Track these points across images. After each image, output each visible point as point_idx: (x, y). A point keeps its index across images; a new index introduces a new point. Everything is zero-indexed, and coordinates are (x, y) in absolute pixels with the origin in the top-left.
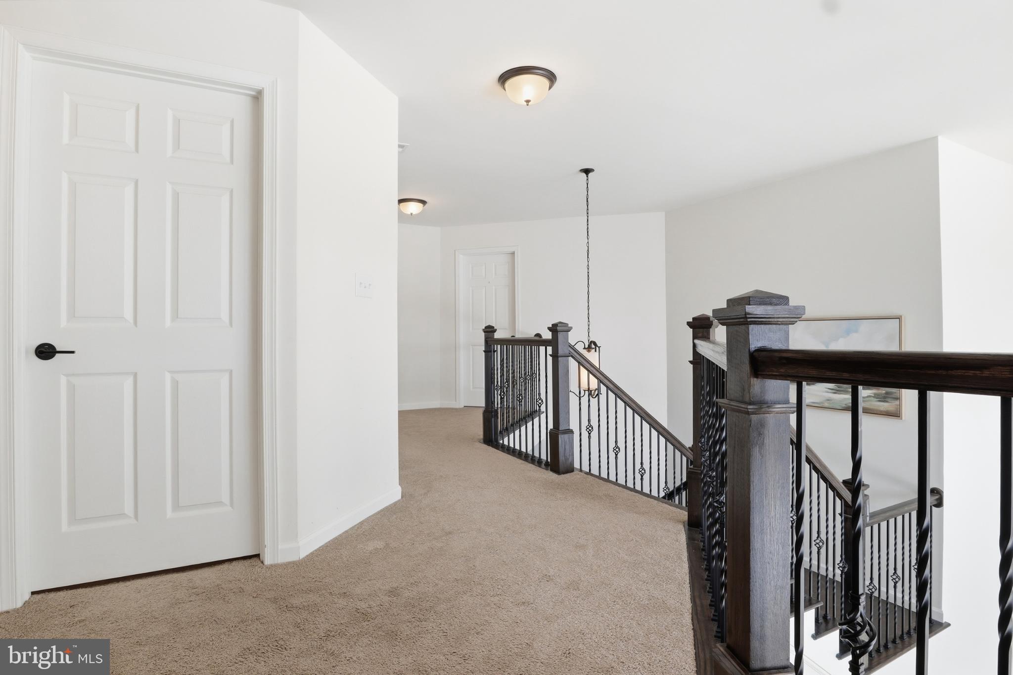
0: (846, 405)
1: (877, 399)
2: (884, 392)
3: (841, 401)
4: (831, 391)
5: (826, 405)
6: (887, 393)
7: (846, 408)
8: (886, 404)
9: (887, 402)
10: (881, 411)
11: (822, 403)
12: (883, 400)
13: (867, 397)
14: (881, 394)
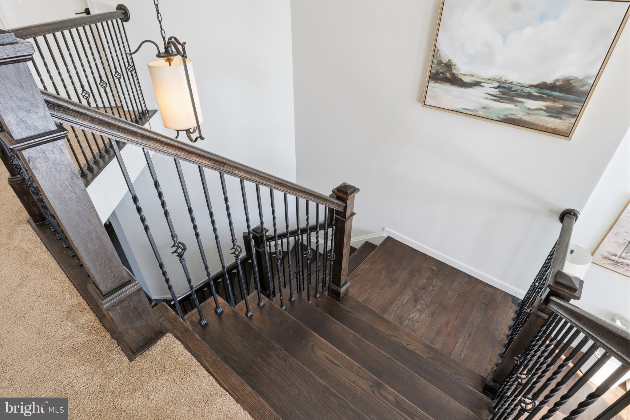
0: (505, 116)
1: (548, 113)
2: (562, 106)
3: (500, 111)
4: (490, 97)
5: (481, 113)
6: (564, 108)
7: (505, 119)
8: (557, 121)
9: (560, 118)
10: (547, 128)
11: (476, 110)
12: (555, 115)
13: (536, 110)
14: (558, 108)
